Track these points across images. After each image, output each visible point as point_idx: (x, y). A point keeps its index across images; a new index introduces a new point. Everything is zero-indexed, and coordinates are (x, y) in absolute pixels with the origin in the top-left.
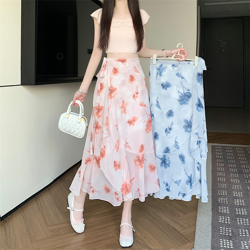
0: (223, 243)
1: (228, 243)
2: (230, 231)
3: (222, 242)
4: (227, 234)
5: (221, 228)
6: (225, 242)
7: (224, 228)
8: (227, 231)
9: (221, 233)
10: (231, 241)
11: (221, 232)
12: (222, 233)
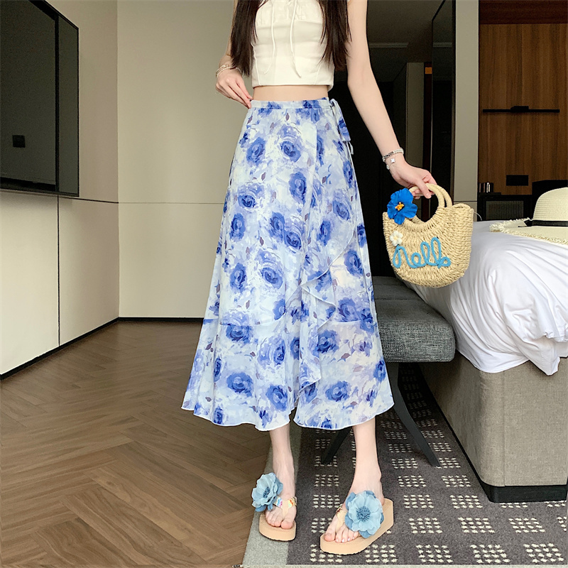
0: (320, 501)
1: (331, 499)
2: (337, 479)
3: (317, 499)
4: (330, 485)
5: (318, 476)
6: (323, 499)
7: (324, 476)
8: (329, 479)
9: (317, 485)
10: (336, 496)
11: (317, 482)
12: (320, 483)
